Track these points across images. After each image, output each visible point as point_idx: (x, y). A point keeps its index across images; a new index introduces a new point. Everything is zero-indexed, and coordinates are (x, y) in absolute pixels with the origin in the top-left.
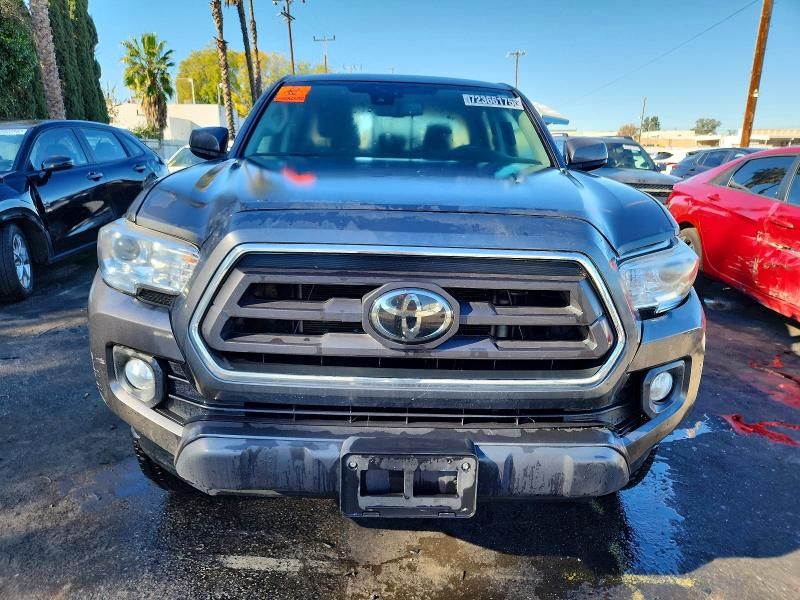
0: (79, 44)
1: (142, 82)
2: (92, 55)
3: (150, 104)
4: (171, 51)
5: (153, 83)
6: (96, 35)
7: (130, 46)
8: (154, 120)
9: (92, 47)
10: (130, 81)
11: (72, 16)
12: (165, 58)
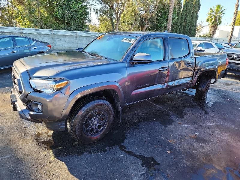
0: (194, 11)
1: (211, 20)
2: (197, 14)
3: (212, 27)
4: (225, 9)
5: (215, 20)
6: (200, 7)
7: (211, 9)
8: (211, 32)
9: (198, 11)
10: (208, 20)
11: (194, 3)
12: (222, 12)
